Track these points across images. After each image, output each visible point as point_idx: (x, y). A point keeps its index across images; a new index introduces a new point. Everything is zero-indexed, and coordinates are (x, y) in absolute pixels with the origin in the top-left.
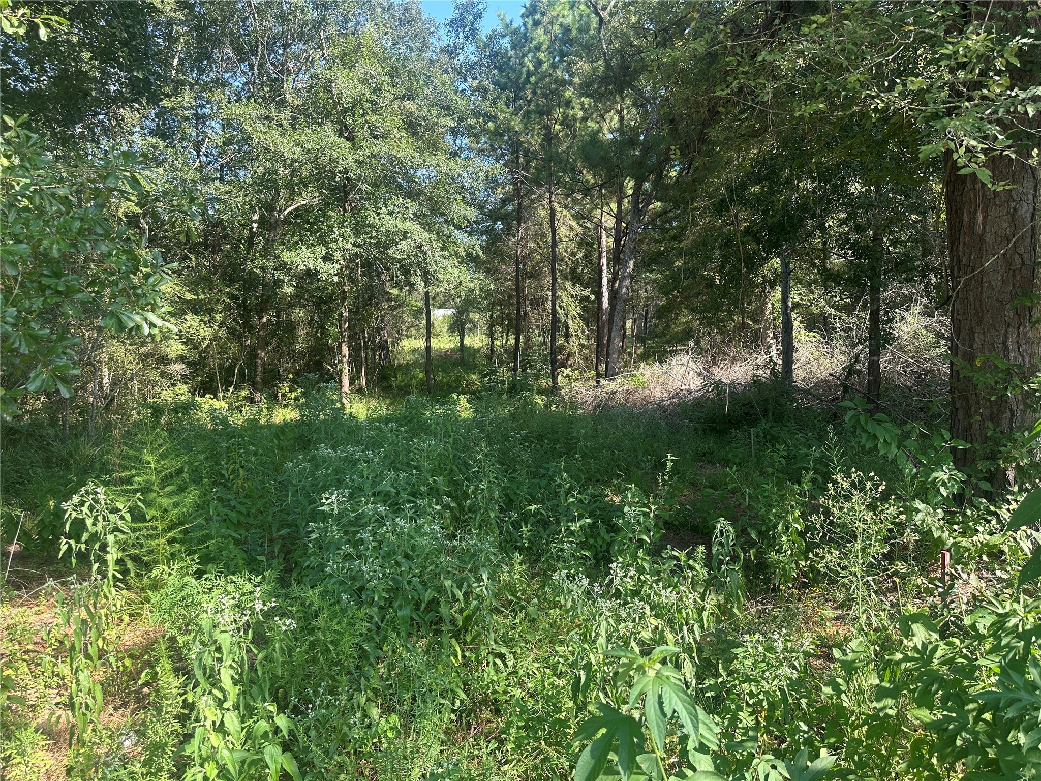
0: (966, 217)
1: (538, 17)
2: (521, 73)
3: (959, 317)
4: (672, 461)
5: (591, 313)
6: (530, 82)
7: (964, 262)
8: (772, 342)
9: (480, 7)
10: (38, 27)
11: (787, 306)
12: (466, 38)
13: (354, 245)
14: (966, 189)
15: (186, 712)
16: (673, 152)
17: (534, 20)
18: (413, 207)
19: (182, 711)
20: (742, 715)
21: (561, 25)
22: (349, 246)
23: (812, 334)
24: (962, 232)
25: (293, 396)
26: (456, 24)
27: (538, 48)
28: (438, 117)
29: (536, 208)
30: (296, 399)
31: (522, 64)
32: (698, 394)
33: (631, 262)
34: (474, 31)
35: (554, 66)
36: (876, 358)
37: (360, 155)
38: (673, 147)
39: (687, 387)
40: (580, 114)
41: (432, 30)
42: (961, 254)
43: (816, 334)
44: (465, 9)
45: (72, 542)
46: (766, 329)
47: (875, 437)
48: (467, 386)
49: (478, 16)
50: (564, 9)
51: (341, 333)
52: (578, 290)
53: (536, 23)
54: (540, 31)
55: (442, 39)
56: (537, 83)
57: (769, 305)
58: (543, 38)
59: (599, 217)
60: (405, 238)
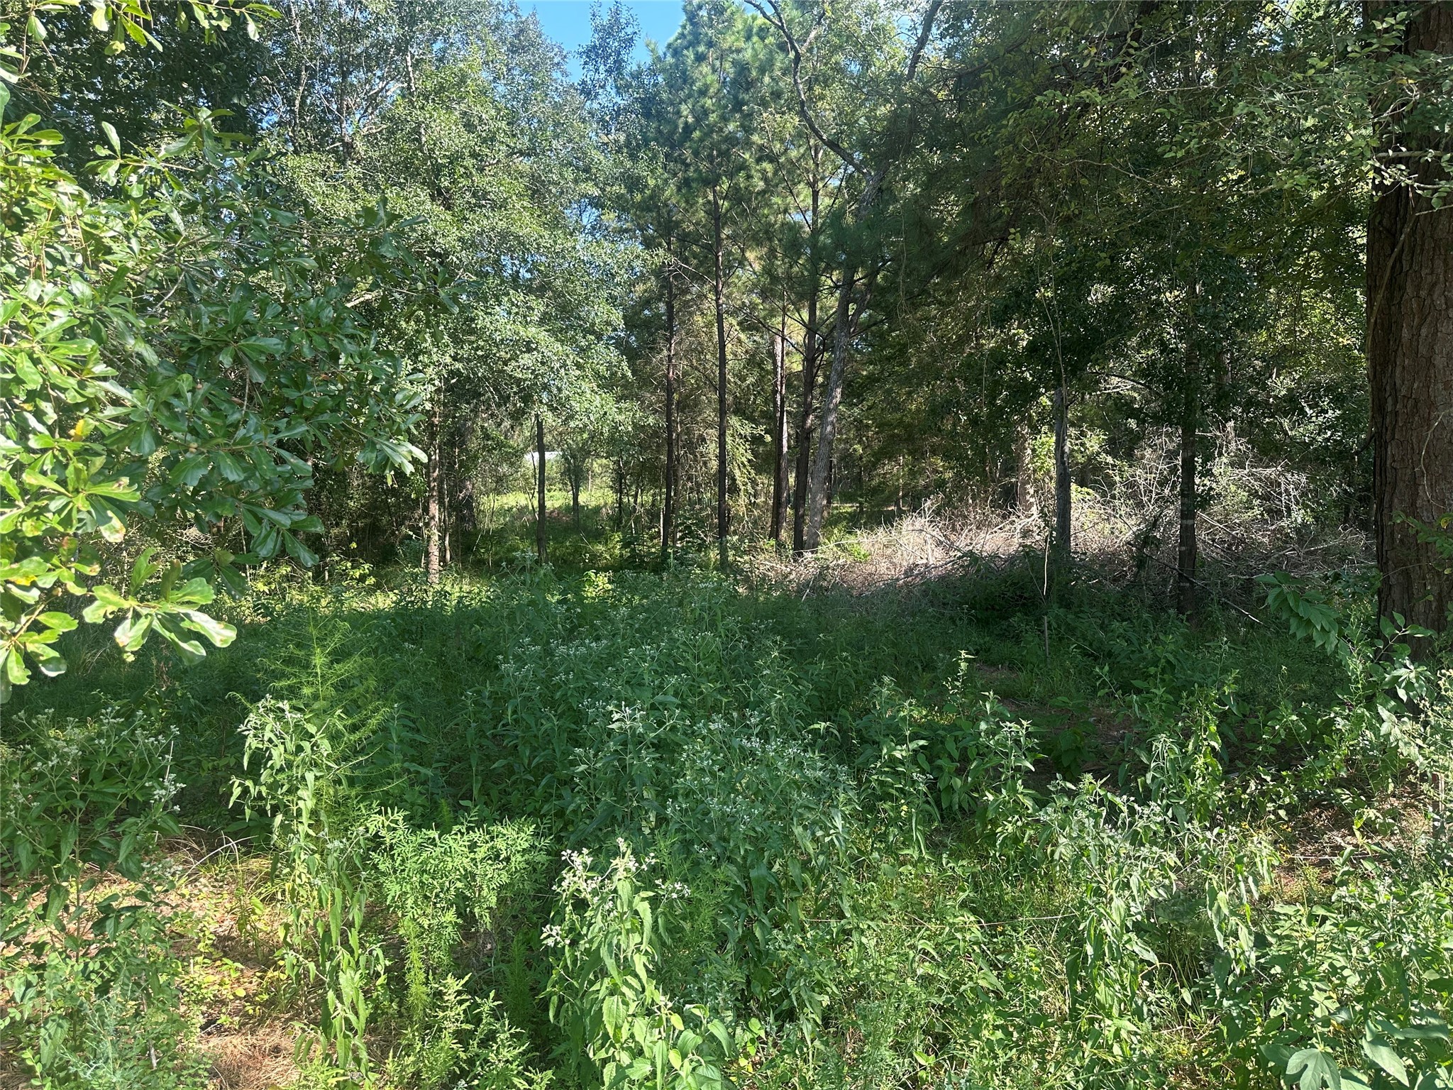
0: (1405, 333)
1: (701, 49)
2: (677, 127)
3: (1394, 465)
4: (966, 660)
5: (768, 460)
6: (691, 140)
7: (1403, 392)
8: (1032, 500)
9: (629, 30)
10: (245, 22)
11: (1063, 452)
12: (609, 71)
13: (455, 358)
14: (1406, 297)
15: (469, 1027)
16: (1012, 236)
17: (696, 54)
18: (539, 307)
19: (464, 1026)
20: (1317, 997)
21: (734, 63)
22: (448, 360)
23: (1084, 489)
24: (1400, 352)
25: (357, 575)
26: (593, 54)
27: (703, 92)
28: (576, 181)
29: (691, 314)
30: (362, 578)
31: (678, 113)
32: (941, 571)
33: (839, 390)
34: (619, 65)
35: (724, 119)
36: (1190, 522)
37: (467, 231)
38: (1012, 230)
39: (925, 561)
40: (761, 185)
41: (556, 60)
42: (1398, 382)
43: (1091, 491)
44: (608, 31)
45: (249, 783)
46: (1025, 483)
47: (1309, 623)
48: (591, 560)
49: (629, 42)
50: (737, 40)
51: (429, 483)
52: (747, 429)
53: (700, 58)
54: (705, 69)
55: (576, 72)
56: (701, 140)
57: (1029, 451)
58: (709, 79)
59: (780, 327)
60: (529, 350)
